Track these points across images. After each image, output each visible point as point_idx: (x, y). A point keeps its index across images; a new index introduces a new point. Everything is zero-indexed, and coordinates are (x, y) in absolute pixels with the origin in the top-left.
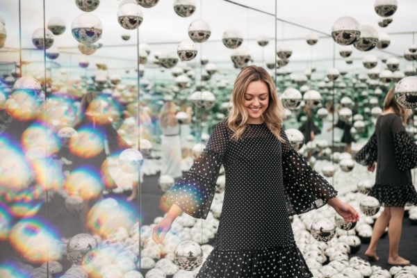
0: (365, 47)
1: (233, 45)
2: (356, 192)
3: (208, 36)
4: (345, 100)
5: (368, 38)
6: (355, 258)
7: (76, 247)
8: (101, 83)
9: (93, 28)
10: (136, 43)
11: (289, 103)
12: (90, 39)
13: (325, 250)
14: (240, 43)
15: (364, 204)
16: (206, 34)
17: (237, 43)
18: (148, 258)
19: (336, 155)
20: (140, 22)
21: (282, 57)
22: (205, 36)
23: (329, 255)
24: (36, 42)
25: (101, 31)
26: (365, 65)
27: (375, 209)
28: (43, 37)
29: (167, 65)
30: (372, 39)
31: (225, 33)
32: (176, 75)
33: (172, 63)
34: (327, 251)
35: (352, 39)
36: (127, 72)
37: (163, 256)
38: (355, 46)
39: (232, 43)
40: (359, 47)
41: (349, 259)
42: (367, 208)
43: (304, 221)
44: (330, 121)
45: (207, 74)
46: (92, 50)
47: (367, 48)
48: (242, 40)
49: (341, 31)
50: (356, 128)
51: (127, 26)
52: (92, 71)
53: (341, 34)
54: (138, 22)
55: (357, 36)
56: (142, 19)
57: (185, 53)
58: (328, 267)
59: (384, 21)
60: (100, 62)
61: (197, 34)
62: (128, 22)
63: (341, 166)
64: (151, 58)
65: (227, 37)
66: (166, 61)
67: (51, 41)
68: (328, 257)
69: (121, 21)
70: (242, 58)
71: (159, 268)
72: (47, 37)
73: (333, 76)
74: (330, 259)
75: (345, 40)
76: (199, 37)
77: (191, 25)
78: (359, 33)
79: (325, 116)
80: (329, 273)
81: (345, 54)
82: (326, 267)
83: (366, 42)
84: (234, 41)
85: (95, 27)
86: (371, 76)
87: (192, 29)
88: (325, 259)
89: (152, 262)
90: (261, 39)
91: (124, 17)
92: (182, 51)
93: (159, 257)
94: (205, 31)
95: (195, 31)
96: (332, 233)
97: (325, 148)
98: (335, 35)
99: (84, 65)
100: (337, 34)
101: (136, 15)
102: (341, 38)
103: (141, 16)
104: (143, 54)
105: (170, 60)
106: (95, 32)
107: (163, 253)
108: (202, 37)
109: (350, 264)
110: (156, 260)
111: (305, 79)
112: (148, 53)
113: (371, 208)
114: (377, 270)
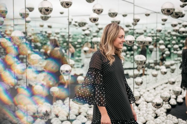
0: (176, 16)
1: (113, 16)
2: (167, 83)
3: (102, 12)
4: (161, 42)
5: (178, 12)
6: (169, 115)
7: (41, 111)
8: (49, 34)
9: (48, 8)
10: (68, 15)
11: (140, 43)
12: (47, 13)
13: (155, 111)
14: (116, 15)
15: (175, 90)
16: (101, 10)
17: (115, 15)
18: (73, 115)
19: (158, 67)
20: (71, 5)
21: (135, 22)
22: (100, 11)
23: (157, 113)
24: (21, 15)
25: (52, 9)
26: (172, 25)
27: (180, 92)
28: (25, 12)
29: (81, 25)
30: (179, 13)
31: (109, 10)
32: (84, 30)
33: (83, 24)
34: (156, 112)
35: (171, 13)
36: (61, 29)
37: (80, 114)
38: (171, 16)
39: (112, 15)
40: (174, 17)
41: (167, 115)
42: (176, 92)
43: (144, 97)
44: (155, 51)
45: (98, 30)
46: (47, 18)
47: (177, 17)
48: (117, 13)
49: (166, 9)
50: (166, 54)
51: (65, 6)
52: (45, 29)
53: (166, 10)
54: (70, 4)
55: (174, 11)
56: (72, 3)
57: (93, 19)
58: (157, 119)
59: (183, 4)
60: (49, 25)
61: (97, 11)
62: (65, 5)
63: (161, 72)
64: (73, 23)
65: (110, 12)
66: (81, 23)
67: (28, 14)
68: (157, 114)
69: (62, 4)
70: (116, 22)
71: (78, 120)
72: (26, 12)
73: (159, 30)
74: (158, 115)
75: (167, 13)
76: (98, 12)
77: (94, 6)
78: (174, 10)
79: (152, 49)
80: (158, 122)
81: (164, 20)
82: (156, 119)
83: (177, 14)
84: (114, 14)
85: (49, 7)
86: (174, 31)
87: (94, 8)
88: (155, 115)
89: (75, 116)
90: (124, 14)
91: (63, 2)
92: (91, 18)
93: (78, 114)
94: (100, 9)
95: (96, 9)
96: (162, 104)
97: (152, 63)
98: (163, 10)
99: (42, 26)
100: (164, 10)
101: (69, 1)
102: (166, 12)
103: (72, 2)
104: (70, 20)
105: (83, 23)
106: (50, 9)
107: (80, 112)
108: (99, 12)
109: (167, 118)
110: (77, 116)
111: (143, 32)
112: (72, 20)
113: (178, 92)
114: (180, 121)
